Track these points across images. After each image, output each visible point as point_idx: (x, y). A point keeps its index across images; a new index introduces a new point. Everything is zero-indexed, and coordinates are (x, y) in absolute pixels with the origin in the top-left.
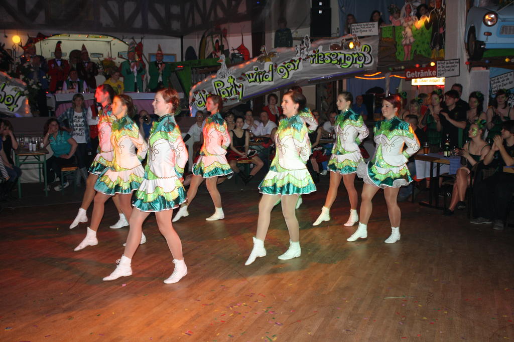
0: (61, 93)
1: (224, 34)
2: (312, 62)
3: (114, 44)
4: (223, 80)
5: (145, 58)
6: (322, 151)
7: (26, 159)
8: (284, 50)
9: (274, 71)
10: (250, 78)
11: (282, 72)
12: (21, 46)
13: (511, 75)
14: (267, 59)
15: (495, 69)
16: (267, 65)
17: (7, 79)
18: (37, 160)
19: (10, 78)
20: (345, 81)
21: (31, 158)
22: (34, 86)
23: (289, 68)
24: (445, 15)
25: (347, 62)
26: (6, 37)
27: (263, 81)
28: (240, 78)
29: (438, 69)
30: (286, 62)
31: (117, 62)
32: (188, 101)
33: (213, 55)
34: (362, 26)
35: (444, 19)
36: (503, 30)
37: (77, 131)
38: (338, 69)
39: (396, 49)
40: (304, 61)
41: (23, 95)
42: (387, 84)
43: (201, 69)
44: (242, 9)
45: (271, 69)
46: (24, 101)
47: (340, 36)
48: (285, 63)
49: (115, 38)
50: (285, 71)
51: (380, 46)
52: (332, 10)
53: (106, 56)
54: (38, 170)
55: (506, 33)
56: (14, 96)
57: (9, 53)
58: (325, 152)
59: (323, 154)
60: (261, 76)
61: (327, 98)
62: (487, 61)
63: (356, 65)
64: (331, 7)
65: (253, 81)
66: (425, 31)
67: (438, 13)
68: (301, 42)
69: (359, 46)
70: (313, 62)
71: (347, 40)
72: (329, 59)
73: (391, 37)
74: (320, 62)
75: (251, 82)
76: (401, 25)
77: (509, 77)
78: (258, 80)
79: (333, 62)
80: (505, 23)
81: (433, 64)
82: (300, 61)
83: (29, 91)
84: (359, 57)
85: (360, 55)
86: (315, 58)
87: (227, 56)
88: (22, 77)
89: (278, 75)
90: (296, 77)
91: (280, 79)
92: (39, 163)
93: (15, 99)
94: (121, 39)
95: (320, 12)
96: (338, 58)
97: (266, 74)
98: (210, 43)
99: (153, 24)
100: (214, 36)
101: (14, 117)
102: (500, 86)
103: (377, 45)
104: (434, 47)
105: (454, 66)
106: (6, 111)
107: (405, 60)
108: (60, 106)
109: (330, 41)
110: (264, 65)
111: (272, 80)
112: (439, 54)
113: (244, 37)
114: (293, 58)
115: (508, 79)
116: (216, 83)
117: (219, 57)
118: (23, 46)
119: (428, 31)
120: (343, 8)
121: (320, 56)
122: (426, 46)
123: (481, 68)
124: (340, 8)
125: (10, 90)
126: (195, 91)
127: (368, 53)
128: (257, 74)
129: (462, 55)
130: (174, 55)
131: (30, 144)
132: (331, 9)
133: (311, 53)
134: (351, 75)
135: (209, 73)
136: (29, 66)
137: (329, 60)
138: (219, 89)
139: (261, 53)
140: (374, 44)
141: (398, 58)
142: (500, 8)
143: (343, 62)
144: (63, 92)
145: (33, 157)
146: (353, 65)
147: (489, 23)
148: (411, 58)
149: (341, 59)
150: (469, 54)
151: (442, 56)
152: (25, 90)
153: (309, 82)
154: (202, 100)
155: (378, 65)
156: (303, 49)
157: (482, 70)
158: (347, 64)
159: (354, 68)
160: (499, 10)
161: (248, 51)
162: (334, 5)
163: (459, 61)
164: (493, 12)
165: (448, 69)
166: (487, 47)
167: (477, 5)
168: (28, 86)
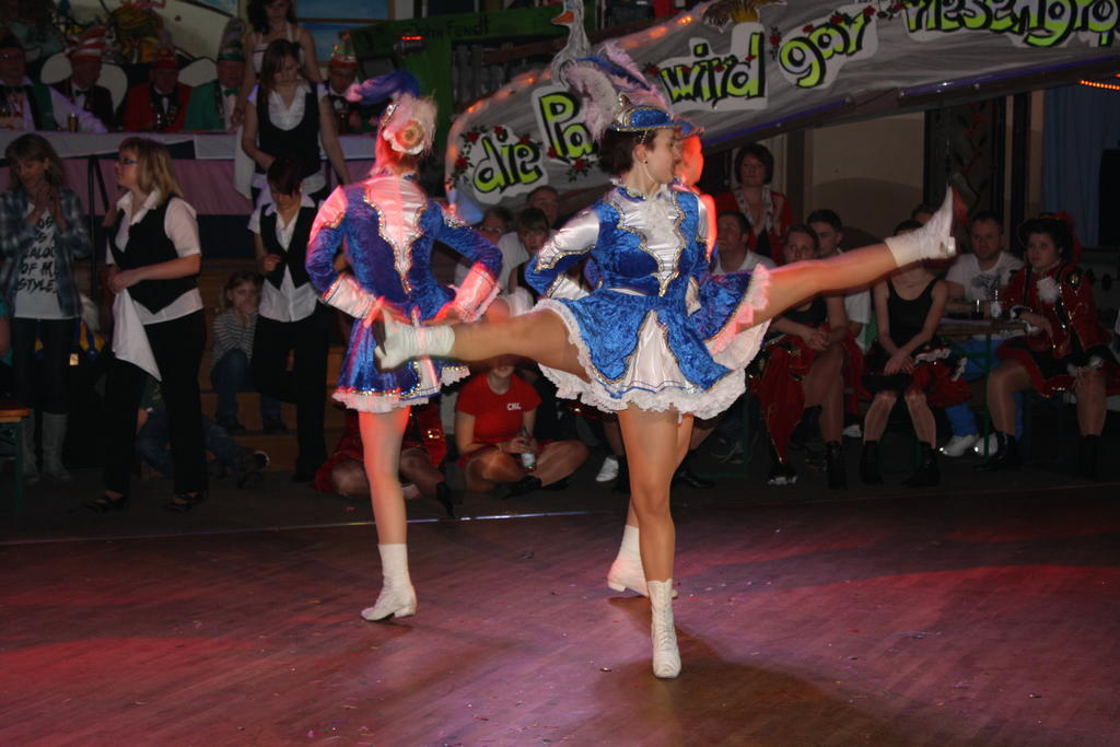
2: (913, 26)
6: (951, 363)
9: (768, 57)
10: (675, 83)
11: (798, 64)
14: (742, 13)
16: (743, 36)
20: (1038, 99)
23: (825, 45)
25: (1049, 23)
27: (725, 94)
30: (816, 23)
31: (172, 19)
32: (442, 168)
37: (36, 275)
38: (1015, 50)
40: (885, 21)
43: (487, 49)
45: (755, 52)
48: (810, 29)
50: (811, 58)
58: (961, 370)
59: (953, 373)
60: (719, 73)
61: (966, 162)
63: (1083, 37)
65: (688, 97)
70: (919, 26)
72: (979, 10)
74: (946, 24)
75: (680, 98)
78: (707, 94)
79: (996, 25)
82: (867, 20)
84: (1099, 3)
86: (926, 8)
89: (782, 75)
90: (853, 83)
91: (790, 87)
96: (1018, 15)
97: (738, 69)
110: (728, 35)
111: (761, 93)
114: (842, 10)
116: (547, 102)
121: (947, 3)
126: (470, 131)
128: (703, 70)
134: (1061, 75)
135: (517, 62)
137: (981, 19)
138: (557, 126)
143: (1034, 22)
146: (1072, 35)
149: (1026, 11)
153: (899, 100)
154: (493, 163)
158: (1050, 33)
159: (1077, 44)
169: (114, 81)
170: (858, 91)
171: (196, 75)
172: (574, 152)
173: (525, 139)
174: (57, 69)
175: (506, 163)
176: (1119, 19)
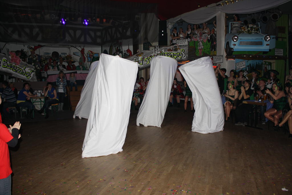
0: (50, 71)
1: (121, 45)
3: (71, 49)
5: (85, 55)
7: (35, 100)
8: (147, 51)
9: (143, 60)
13: (244, 62)
14: (140, 55)
15: (237, 59)
16: (140, 58)
17: (26, 65)
18: (40, 101)
19: (27, 64)
21: (38, 100)
22: (38, 68)
23: (150, 59)
24: (216, 36)
25: (175, 56)
26: (24, 46)
29: (214, 60)
31: (73, 57)
33: (116, 54)
35: (216, 38)
36: (240, 43)
37: (61, 87)
39: (196, 51)
41: (33, 72)
44: (128, 33)
46: (34, 74)
48: (148, 57)
49: (72, 46)
50: (148, 60)
51: (188, 50)
53: (68, 54)
54: (40, 105)
55: (242, 45)
56: (29, 72)
57: (26, 53)
62: (234, 56)
63: (178, 58)
64: (167, 32)
66: (208, 43)
67: (213, 36)
68: (154, 48)
69: (180, 50)
71: (174, 47)
72: (166, 55)
73: (193, 46)
76: (198, 41)
77: (243, 63)
80: (241, 40)
82: (154, 56)
84: (180, 54)
85: (180, 53)
86: (161, 55)
87: (122, 54)
88: (33, 64)
89: (145, 62)
91: (145, 64)
92: (41, 102)
93: (30, 74)
94: (75, 46)
95: (163, 35)
96: (171, 55)
97: (139, 62)
98: (114, 48)
99: (89, 40)
100: (116, 45)
101: (29, 81)
102: (240, 67)
103: (187, 49)
104: (212, 50)
105: (220, 58)
106: (26, 79)
107: (200, 56)
108: (49, 76)
109: (167, 47)
110: (138, 58)
111: (142, 65)
112: (214, 53)
113: (129, 46)
114: (151, 55)
115: (243, 64)
119: (209, 43)
121: (163, 54)
122: (209, 50)
123: (232, 59)
125: (28, 70)
127: (184, 53)
129: (224, 54)
131: (38, 93)
132: (167, 34)
133: (159, 53)
136: (36, 59)
139: (137, 53)
140: (186, 49)
141: (197, 55)
143: (173, 56)
144: (51, 70)
145: (39, 99)
147: (235, 40)
148: (202, 54)
149: (172, 55)
150: (227, 53)
151: (215, 54)
152: (34, 70)
155: (188, 58)
156: (156, 51)
157: (232, 60)
159: (178, 59)
160: (238, 35)
161: (131, 52)
162: (169, 32)
163: (222, 56)
164: (236, 36)
165: (218, 59)
166: (234, 50)
167: (230, 33)
168: (36, 68)
169: (66, 64)
171: (77, 64)
174: (59, 63)
176: (182, 56)
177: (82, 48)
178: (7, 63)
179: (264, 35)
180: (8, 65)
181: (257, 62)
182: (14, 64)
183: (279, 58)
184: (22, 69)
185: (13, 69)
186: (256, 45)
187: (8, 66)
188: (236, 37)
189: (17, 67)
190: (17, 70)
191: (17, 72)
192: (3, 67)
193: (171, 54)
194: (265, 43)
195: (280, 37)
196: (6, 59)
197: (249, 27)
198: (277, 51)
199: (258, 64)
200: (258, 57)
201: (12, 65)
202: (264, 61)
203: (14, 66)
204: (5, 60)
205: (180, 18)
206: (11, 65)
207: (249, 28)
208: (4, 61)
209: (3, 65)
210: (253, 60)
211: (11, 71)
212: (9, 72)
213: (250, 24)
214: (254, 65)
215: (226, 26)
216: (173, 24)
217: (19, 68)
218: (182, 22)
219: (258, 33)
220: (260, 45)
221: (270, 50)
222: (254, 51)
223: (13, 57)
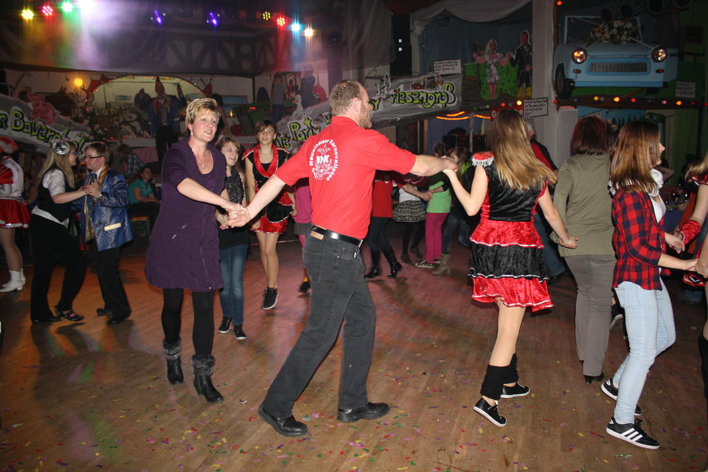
2: (392, 102)
4: (298, 122)
12: (84, 89)
15: (584, 108)
17: (70, 123)
19: (72, 121)
20: (426, 122)
22: (100, 132)
24: (532, 52)
25: (429, 101)
26: (68, 80)
28: (317, 120)
29: (525, 108)
33: (287, 96)
34: (445, 64)
35: (531, 56)
36: (592, 67)
38: (420, 109)
39: (481, 88)
40: (385, 101)
41: (88, 141)
42: (472, 123)
44: (318, 46)
47: (421, 75)
49: (183, 79)
51: (463, 85)
52: (413, 47)
55: (596, 71)
56: (78, 142)
57: (71, 97)
62: (576, 100)
63: (438, 105)
64: (412, 43)
66: (511, 69)
67: (524, 50)
68: (379, 81)
69: (442, 84)
70: (394, 102)
71: (428, 78)
72: (410, 98)
73: (475, 75)
74: (401, 102)
76: (486, 63)
80: (593, 61)
81: (519, 103)
82: (380, 101)
83: (94, 136)
84: (442, 96)
85: (443, 94)
86: (396, 97)
88: (86, 122)
90: (376, 118)
93: (80, 146)
94: (189, 80)
95: (400, 49)
96: (420, 98)
98: (284, 84)
99: (223, 64)
100: (287, 76)
103: (460, 83)
104: (520, 86)
105: (542, 105)
107: (490, 99)
109: (411, 80)
112: (526, 92)
113: (319, 79)
114: (373, 99)
116: (291, 125)
117: (294, 99)
118: (86, 88)
119: (513, 69)
120: (424, 46)
121: (401, 96)
122: (512, 84)
123: (570, 107)
124: (420, 45)
125: (74, 136)
127: (452, 92)
129: (550, 93)
130: (245, 97)
132: (411, 46)
133: (392, 92)
134: (432, 115)
137: (411, 100)
138: (295, 132)
140: (458, 82)
141: (483, 97)
142: (589, 45)
143: (425, 101)
146: (435, 104)
147: (579, 60)
148: (496, 96)
149: (423, 98)
150: (557, 92)
151: (529, 94)
152: (90, 135)
153: (389, 123)
155: (462, 103)
156: (383, 88)
157: (571, 109)
158: (429, 104)
159: (437, 107)
160: (587, 47)
161: (324, 91)
162: (414, 42)
163: (546, 99)
164: (581, 50)
165: (536, 108)
166: (576, 85)
167: (565, 42)
168: (93, 131)
170: (378, 120)
172: (300, 139)
173: (286, 136)
175: (280, 142)
176: (448, 100)
177: (207, 84)
178: (22, 119)
179: (650, 47)
180: (26, 124)
181: (630, 115)
182: (40, 123)
183: (687, 104)
184: (61, 133)
185: (38, 136)
186: (632, 71)
187: (25, 127)
188: (582, 53)
189: (48, 130)
190: (47, 136)
191: (48, 142)
192: (14, 130)
193: (422, 95)
194: (654, 66)
195: (688, 54)
196: (20, 110)
197: (614, 28)
198: (682, 86)
199: (632, 118)
200: (633, 100)
201: (35, 124)
202: (647, 112)
203: (41, 126)
204: (18, 113)
205: (443, 9)
206: (33, 125)
207: (615, 30)
208: (16, 115)
209: (13, 125)
210: (621, 108)
211: (33, 139)
212: (30, 143)
213: (616, 19)
214: (623, 121)
215: (556, 27)
216: (425, 24)
217: (52, 131)
218: (447, 17)
219: (636, 42)
220: (642, 71)
221: (665, 84)
222: (624, 88)
223: (37, 105)
